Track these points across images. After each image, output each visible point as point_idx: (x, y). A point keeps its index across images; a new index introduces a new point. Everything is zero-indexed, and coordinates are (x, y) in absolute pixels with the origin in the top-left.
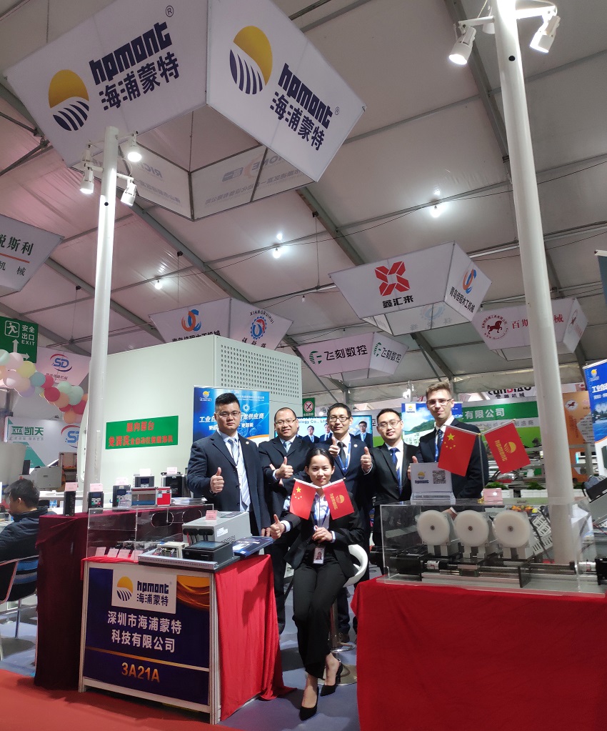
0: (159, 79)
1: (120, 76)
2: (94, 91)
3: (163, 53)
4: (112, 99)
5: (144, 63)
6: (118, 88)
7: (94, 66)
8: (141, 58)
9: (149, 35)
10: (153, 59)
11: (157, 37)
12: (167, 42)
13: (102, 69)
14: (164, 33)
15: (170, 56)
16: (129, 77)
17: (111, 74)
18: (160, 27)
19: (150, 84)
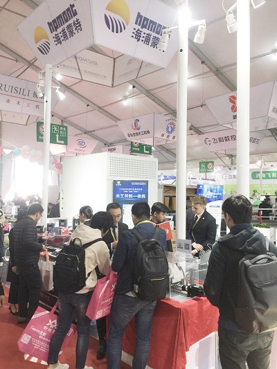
0: (75, 31)
1: (60, 30)
2: (51, 36)
3: (74, 19)
4: (58, 41)
5: (68, 23)
6: (60, 35)
7: (49, 24)
8: (67, 21)
9: (68, 10)
10: (71, 22)
12: (75, 14)
14: (74, 9)
15: (77, 20)
16: (63, 30)
17: (57, 28)
18: (72, 6)
19: (72, 33)
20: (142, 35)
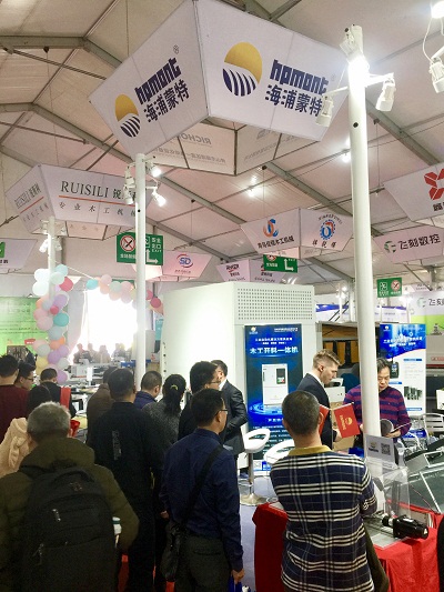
0: (178, 99)
1: (154, 98)
2: (141, 108)
3: (177, 80)
4: (152, 115)
5: (166, 88)
6: (155, 107)
7: (138, 91)
8: (164, 84)
9: (166, 67)
10: (171, 85)
11: (171, 70)
12: (178, 73)
13: (144, 92)
14: (175, 66)
15: (181, 82)
16: (160, 98)
17: (149, 96)
18: (173, 61)
19: (173, 103)
20: (282, 94)
